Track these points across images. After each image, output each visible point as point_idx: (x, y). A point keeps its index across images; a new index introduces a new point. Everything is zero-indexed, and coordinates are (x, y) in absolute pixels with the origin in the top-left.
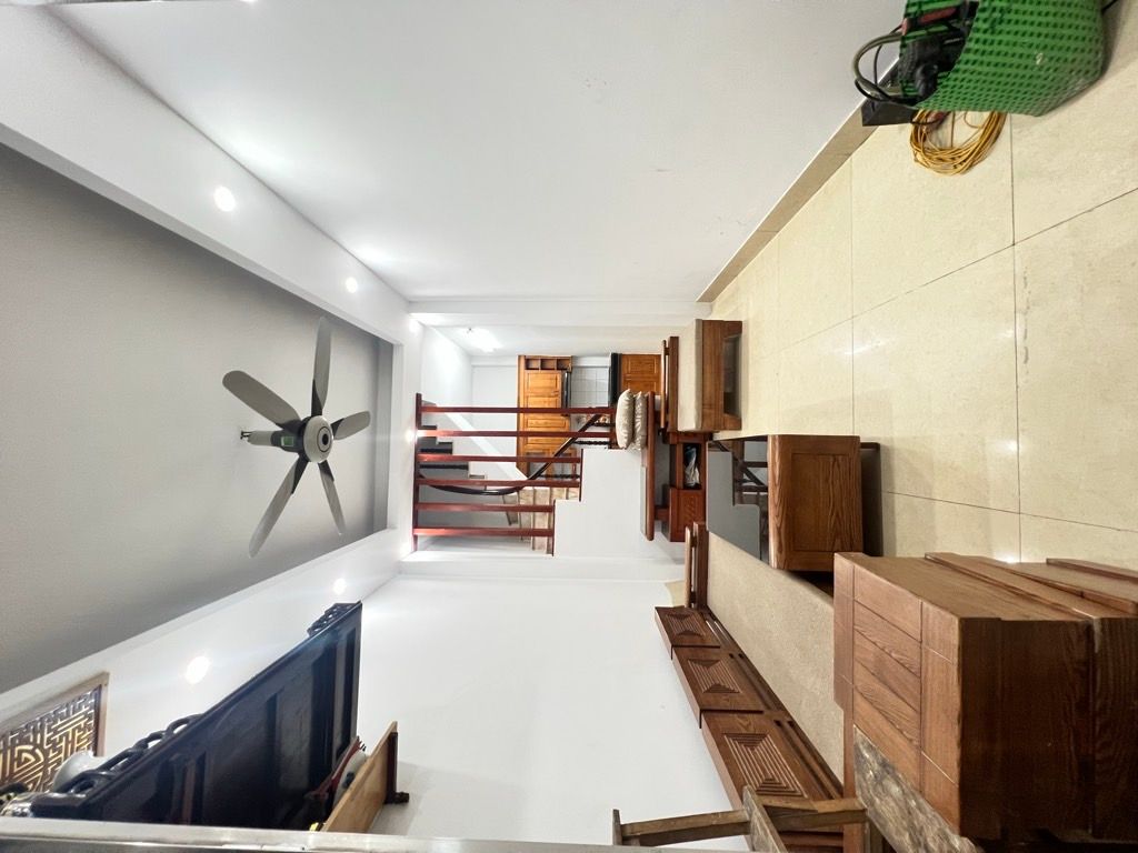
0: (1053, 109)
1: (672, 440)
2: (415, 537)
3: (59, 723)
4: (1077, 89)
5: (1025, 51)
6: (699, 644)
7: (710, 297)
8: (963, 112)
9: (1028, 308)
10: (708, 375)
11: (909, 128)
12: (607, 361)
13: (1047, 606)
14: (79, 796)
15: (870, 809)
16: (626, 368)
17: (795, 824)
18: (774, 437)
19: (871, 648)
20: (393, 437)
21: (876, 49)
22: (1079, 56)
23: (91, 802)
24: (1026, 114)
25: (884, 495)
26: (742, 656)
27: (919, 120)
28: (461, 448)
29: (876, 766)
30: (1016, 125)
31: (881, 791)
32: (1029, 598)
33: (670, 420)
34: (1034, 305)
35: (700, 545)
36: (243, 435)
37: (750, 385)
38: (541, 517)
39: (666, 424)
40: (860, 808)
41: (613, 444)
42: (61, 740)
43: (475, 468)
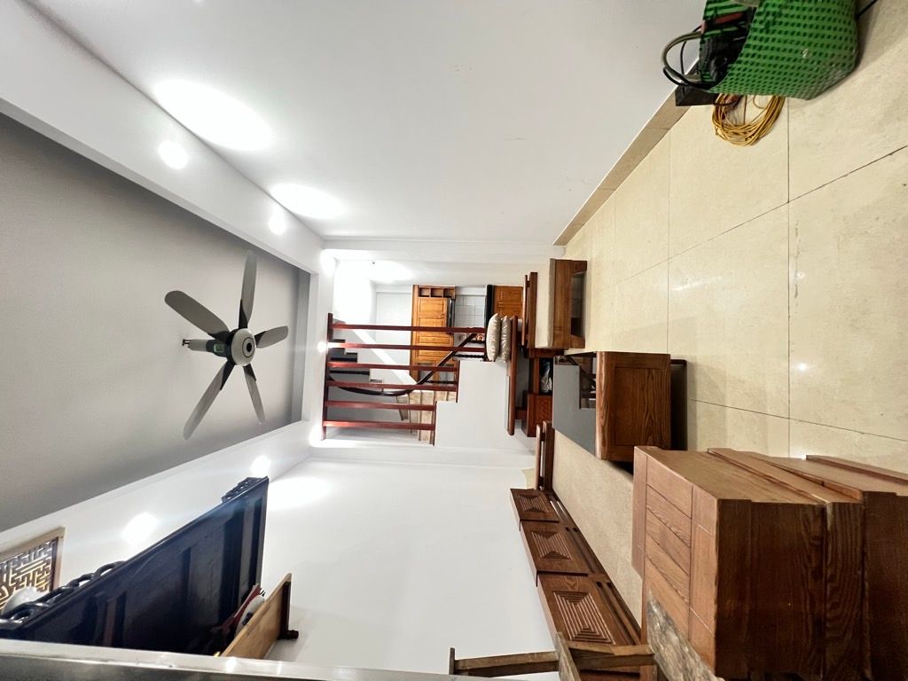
0: (819, 94)
1: (531, 355)
2: (325, 428)
3: (22, 566)
4: (836, 78)
5: (793, 46)
6: (542, 519)
7: (563, 241)
8: (753, 96)
9: (798, 253)
10: (558, 304)
11: (712, 108)
12: (484, 291)
13: (792, 491)
14: (16, 621)
15: (657, 655)
16: (499, 298)
17: (596, 664)
18: (601, 353)
19: (657, 522)
20: (308, 348)
21: (682, 43)
22: (837, 52)
23: (26, 626)
24: (799, 97)
25: (689, 403)
26: (576, 530)
27: (719, 101)
28: (364, 358)
29: (661, 619)
30: (793, 106)
31: (664, 638)
32: (782, 485)
33: (529, 339)
34: (803, 251)
35: (548, 440)
36: (184, 342)
37: (592, 313)
38: (426, 414)
39: (526, 341)
40: (649, 653)
41: (485, 358)
42: (23, 580)
43: (375, 374)
